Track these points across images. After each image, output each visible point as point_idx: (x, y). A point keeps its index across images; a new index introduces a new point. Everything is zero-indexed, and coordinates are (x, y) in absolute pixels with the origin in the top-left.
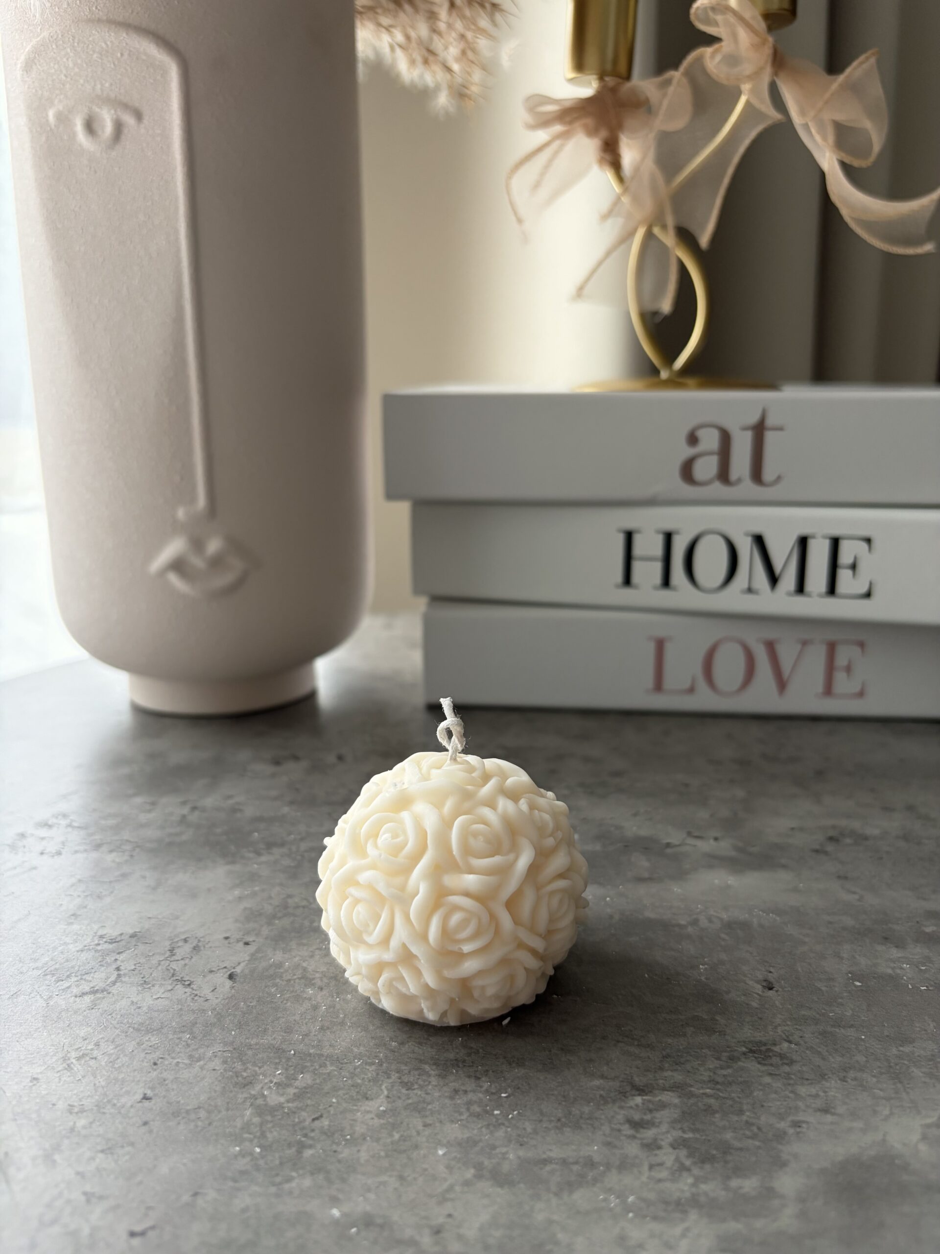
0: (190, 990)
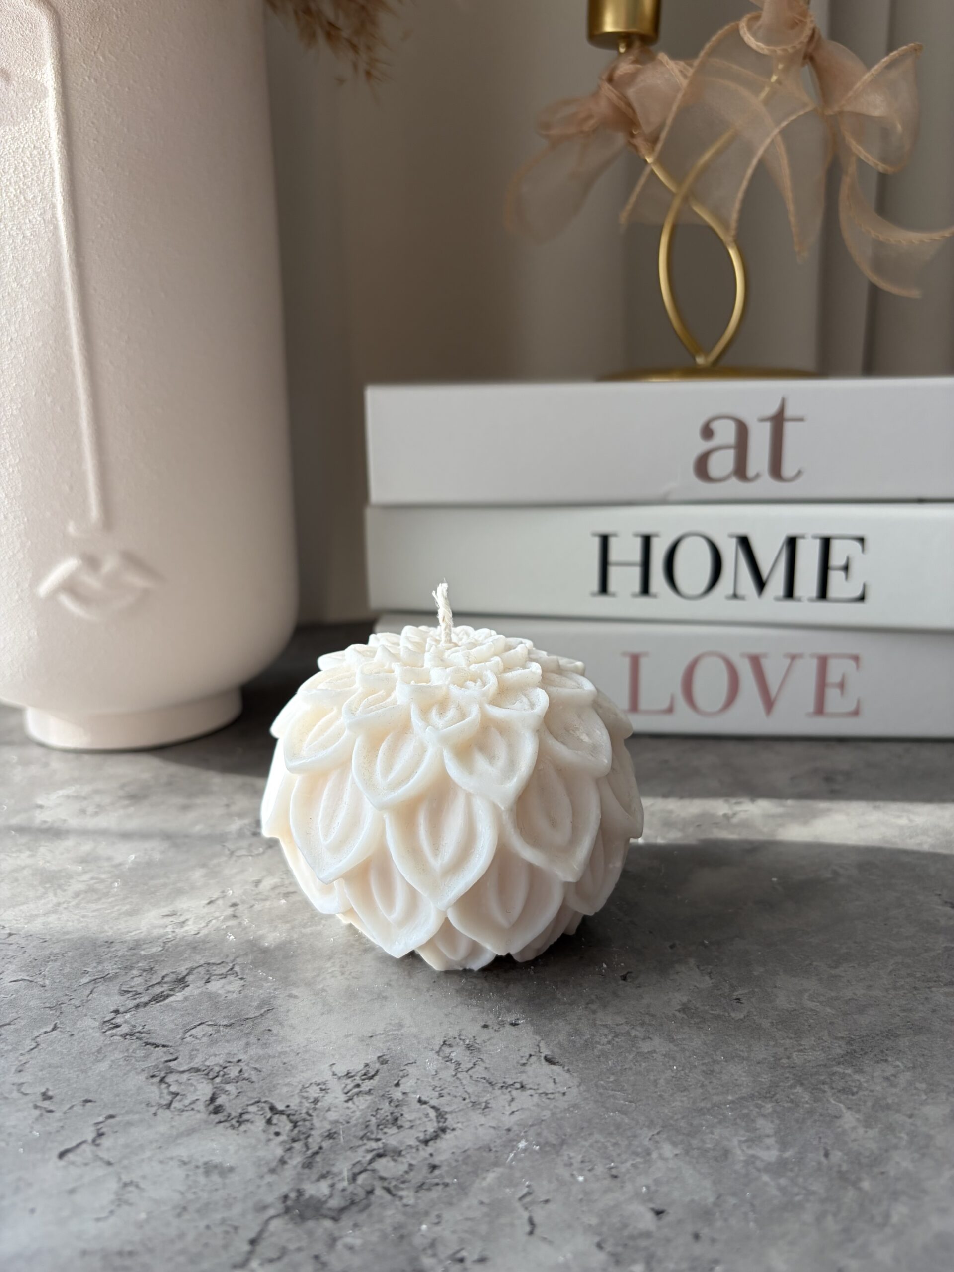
0: (531, 1091)
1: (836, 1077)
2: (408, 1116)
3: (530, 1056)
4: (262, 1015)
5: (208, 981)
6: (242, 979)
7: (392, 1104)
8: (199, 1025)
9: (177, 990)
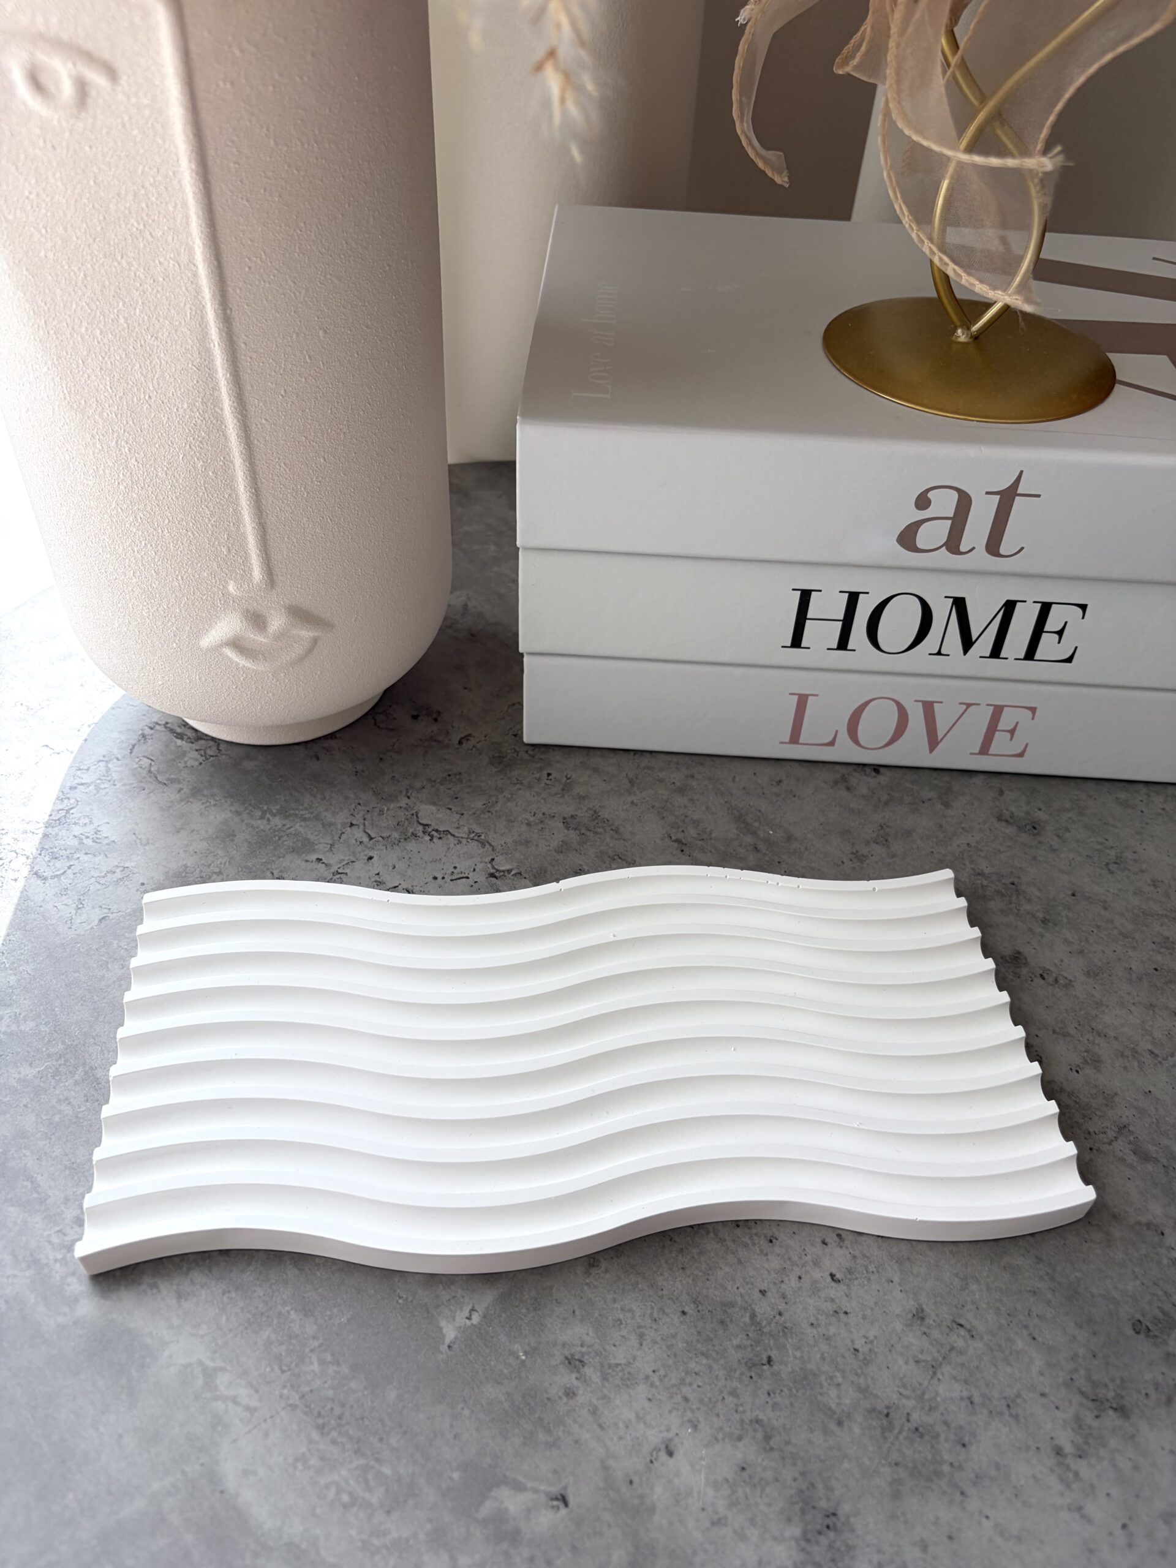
0: (75, 913)
1: (71, 1069)
2: (58, 864)
3: (109, 909)
4: (160, 782)
5: (197, 750)
6: (201, 764)
7: (71, 855)
8: (152, 760)
9: (189, 740)
